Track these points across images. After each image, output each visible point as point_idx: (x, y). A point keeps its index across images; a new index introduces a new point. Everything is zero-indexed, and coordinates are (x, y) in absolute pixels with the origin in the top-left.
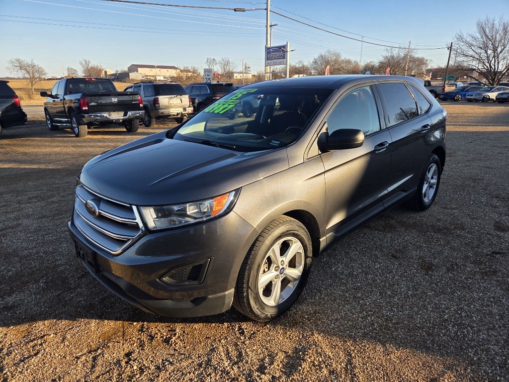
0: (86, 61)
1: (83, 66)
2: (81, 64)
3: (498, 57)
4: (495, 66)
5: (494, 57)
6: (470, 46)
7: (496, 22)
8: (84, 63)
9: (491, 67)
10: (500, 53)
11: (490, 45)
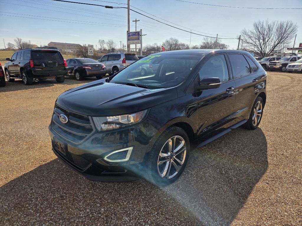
0: (18, 39)
1: (17, 42)
2: (15, 41)
3: (266, 44)
4: (264, 49)
5: (264, 44)
6: (250, 37)
7: (264, 24)
8: (17, 40)
9: (262, 50)
10: (267, 42)
11: (262, 37)
